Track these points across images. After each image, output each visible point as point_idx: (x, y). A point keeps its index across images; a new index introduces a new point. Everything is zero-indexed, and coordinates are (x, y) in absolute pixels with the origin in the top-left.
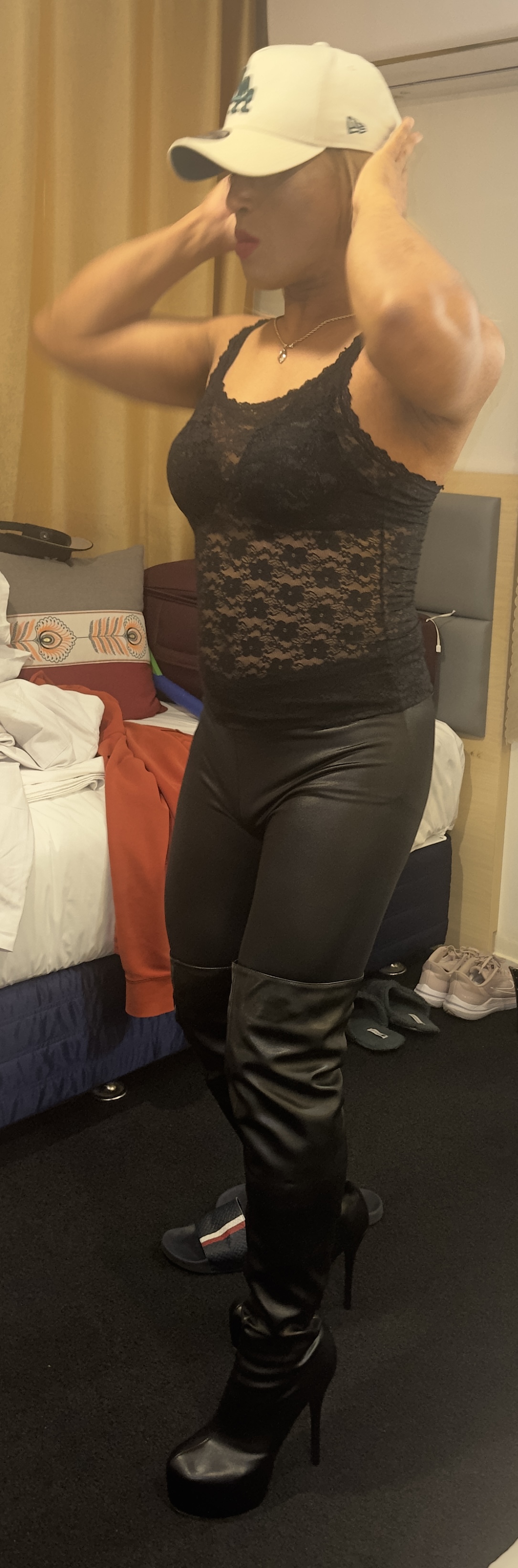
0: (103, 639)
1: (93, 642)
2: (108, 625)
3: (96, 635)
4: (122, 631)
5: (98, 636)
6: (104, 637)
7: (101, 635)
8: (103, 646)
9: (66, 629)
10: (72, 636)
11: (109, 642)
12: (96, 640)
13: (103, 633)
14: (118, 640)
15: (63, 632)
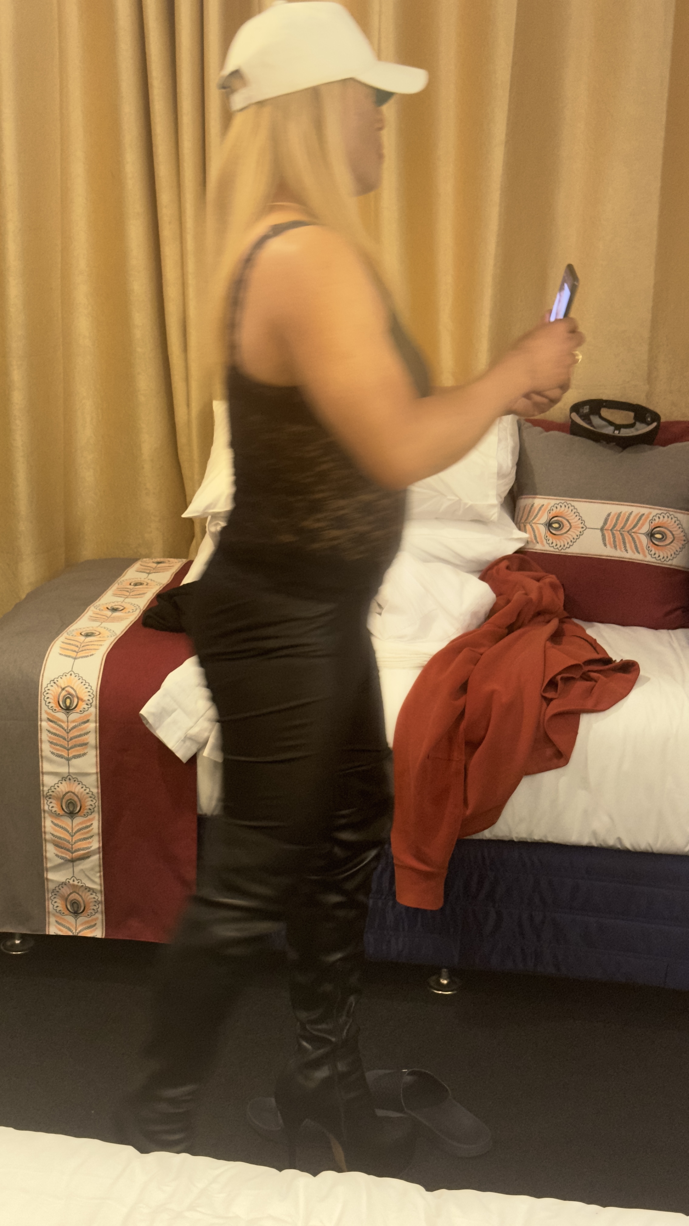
0: (617, 534)
1: (603, 536)
2: (627, 520)
3: (610, 529)
4: (646, 528)
5: (611, 530)
6: (619, 532)
7: (615, 529)
8: (614, 541)
9: (578, 517)
10: (582, 525)
11: (624, 539)
12: (608, 534)
13: (618, 527)
14: (636, 539)
15: (574, 520)
